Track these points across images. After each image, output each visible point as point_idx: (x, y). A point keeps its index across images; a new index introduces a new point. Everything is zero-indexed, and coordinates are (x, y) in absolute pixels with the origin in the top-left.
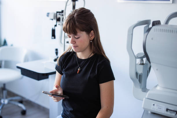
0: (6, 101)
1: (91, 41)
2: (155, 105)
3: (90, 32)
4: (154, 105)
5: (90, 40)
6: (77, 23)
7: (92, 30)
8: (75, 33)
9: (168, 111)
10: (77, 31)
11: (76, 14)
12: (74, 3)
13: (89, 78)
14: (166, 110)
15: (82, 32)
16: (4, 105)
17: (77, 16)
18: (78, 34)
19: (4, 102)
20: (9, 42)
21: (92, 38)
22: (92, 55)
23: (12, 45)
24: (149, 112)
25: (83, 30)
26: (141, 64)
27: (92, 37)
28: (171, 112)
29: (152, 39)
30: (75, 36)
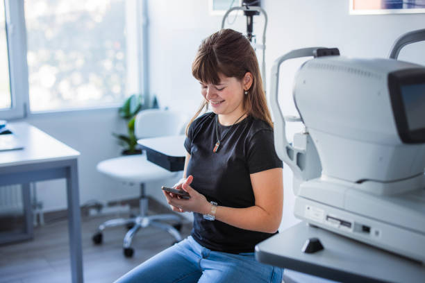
0: (145, 222)
1: (246, 93)
2: (311, 208)
3: (244, 75)
4: (308, 208)
5: (244, 91)
6: (219, 63)
7: (248, 71)
8: (216, 81)
9: (329, 219)
10: (220, 77)
11: (216, 45)
12: (249, 19)
13: (230, 159)
14: (325, 217)
15: (229, 79)
16: (140, 228)
17: (218, 48)
18: (222, 83)
19: (141, 222)
20: (162, 103)
21: (248, 86)
22: (245, 116)
23: (167, 109)
24: (307, 225)
25: (230, 75)
26: (305, 134)
27: (247, 83)
28: (332, 222)
29: (304, 82)
30: (217, 86)
